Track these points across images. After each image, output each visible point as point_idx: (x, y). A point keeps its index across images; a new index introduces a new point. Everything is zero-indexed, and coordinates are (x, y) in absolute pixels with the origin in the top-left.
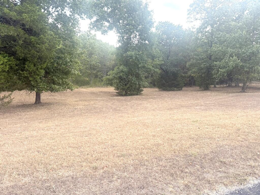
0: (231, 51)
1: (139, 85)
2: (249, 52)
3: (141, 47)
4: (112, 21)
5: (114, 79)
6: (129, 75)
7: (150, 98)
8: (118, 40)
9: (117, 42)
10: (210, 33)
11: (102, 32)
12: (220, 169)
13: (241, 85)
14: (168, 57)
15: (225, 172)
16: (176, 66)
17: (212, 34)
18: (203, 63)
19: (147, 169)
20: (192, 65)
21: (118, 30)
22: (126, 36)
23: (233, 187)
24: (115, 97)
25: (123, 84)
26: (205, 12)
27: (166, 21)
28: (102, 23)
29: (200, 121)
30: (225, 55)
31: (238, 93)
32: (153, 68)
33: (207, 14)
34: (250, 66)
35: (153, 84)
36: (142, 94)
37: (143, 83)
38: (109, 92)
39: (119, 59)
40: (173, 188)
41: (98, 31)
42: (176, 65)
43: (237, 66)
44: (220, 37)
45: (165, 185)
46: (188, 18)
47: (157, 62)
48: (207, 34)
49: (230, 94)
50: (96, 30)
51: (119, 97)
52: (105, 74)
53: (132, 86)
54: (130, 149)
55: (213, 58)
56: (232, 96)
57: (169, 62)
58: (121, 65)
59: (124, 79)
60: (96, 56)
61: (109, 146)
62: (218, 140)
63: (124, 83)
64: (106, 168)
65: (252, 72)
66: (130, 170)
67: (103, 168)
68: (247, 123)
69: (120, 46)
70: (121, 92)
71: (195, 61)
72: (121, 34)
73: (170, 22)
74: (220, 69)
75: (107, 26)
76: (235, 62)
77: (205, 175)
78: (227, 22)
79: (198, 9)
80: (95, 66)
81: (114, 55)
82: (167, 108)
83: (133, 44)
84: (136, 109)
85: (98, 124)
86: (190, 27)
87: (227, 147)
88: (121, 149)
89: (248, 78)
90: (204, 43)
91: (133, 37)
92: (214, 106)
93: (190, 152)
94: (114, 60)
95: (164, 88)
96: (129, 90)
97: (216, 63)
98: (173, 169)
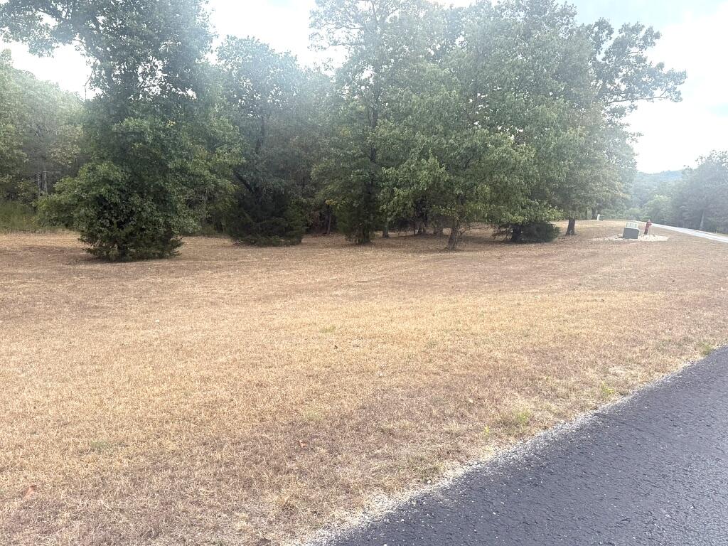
0: (423, 141)
1: (168, 226)
2: (464, 146)
3: (167, 106)
4: (68, 12)
5: (77, 205)
6: (131, 195)
7: (204, 268)
8: (91, 78)
9: (88, 85)
10: (370, 86)
11: (30, 45)
12: (378, 451)
13: (447, 231)
14: (258, 144)
15: (390, 457)
16: (282, 173)
17: (376, 90)
18: (355, 169)
19: (172, 478)
20: (324, 173)
21: (88, 44)
22: (120, 68)
23: (406, 493)
24: (82, 267)
25: (111, 223)
26: (358, 26)
28: (32, 17)
29: (341, 327)
30: (409, 152)
31: (440, 251)
32: (214, 176)
33: (363, 32)
34: (467, 184)
35: (216, 225)
36: (179, 255)
37: (182, 220)
38: (62, 250)
39: (97, 141)
40: (247, 521)
41: (18, 40)
42: (283, 171)
43: (436, 181)
44: (396, 101)
45: (225, 515)
46: (313, 36)
47: (225, 157)
48: (363, 88)
49: (422, 256)
50: (7, 36)
51: (98, 266)
52: (45, 187)
53: (143, 230)
54: (122, 426)
55: (379, 156)
56: (427, 261)
57: (262, 161)
58: (102, 159)
59: (116, 204)
60: (10, 126)
61: (50, 425)
62: (381, 375)
63: (116, 218)
64: (33, 492)
65: (471, 199)
66: (118, 489)
67: (23, 494)
68: (452, 327)
69: (98, 96)
70: (106, 247)
71: (332, 162)
72: (101, 61)
73: (262, 41)
74: (395, 189)
75: (51, 27)
76: (433, 172)
77: (339, 472)
78: (414, 62)
79: (339, 14)
80: (7, 160)
81: (76, 126)
82: (255, 297)
83: (145, 94)
84: (155, 302)
85: (12, 354)
86: (319, 64)
87: (400, 390)
88: (92, 428)
89: (462, 214)
90: (357, 113)
91: (143, 73)
92: (380, 286)
93: (305, 413)
94: (78, 143)
95: (250, 236)
96: (131, 241)
97: (387, 171)
98: (250, 467)
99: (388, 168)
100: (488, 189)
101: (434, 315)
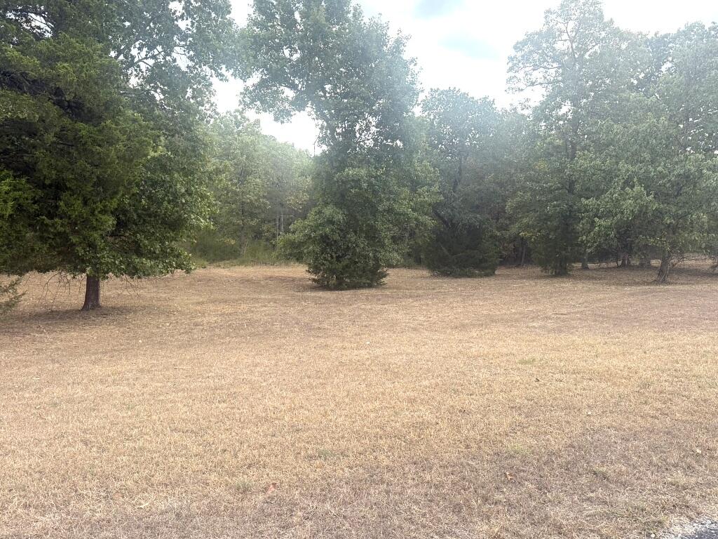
0: (628, 171)
1: (376, 259)
2: (675, 173)
3: (378, 156)
4: (303, 84)
5: (306, 243)
6: (348, 233)
7: (405, 296)
8: (319, 137)
9: (316, 144)
10: (569, 120)
11: (275, 115)
12: (592, 495)
13: (655, 263)
14: (456, 183)
15: (606, 503)
16: (477, 209)
17: (575, 123)
18: (552, 201)
19: (388, 492)
20: (521, 207)
21: (318, 110)
22: (341, 127)
24: (308, 294)
25: (332, 257)
26: (555, 65)
27: (452, 89)
28: (277, 92)
29: (541, 360)
30: (611, 181)
31: (648, 284)
32: (416, 214)
33: (561, 70)
34: (680, 212)
35: (416, 259)
36: (384, 284)
37: (388, 254)
38: (293, 280)
39: (322, 189)
41: (266, 111)
42: (478, 207)
43: (643, 212)
44: (597, 132)
46: (511, 79)
47: (427, 196)
48: (561, 122)
49: (627, 288)
50: (258, 109)
51: (321, 294)
52: (282, 228)
53: (356, 263)
54: (343, 437)
55: (578, 187)
56: (632, 295)
57: (459, 198)
58: (326, 204)
59: (336, 241)
60: (258, 180)
61: (286, 429)
62: (589, 413)
63: (336, 253)
64: (273, 489)
65: (684, 229)
66: (341, 496)
67: (266, 489)
68: (669, 366)
69: (324, 152)
70: (327, 278)
71: (528, 196)
72: (327, 122)
73: (463, 91)
74: (596, 219)
75: (290, 99)
76: (639, 201)
77: (550, 510)
78: (616, 93)
79: (536, 56)
80: (256, 208)
81: (306, 178)
82: (453, 324)
83: (361, 147)
84: (366, 326)
85: (256, 366)
86: (516, 104)
87: (612, 432)
88: (319, 437)
89: (673, 245)
90: (554, 147)
91: (359, 129)
92: (580, 319)
93: (510, 445)
94: (307, 192)
95: (446, 268)
96: (347, 272)
97: (587, 202)
98: (459, 493)
99: (587, 198)
100: (705, 218)
101: (645, 353)
